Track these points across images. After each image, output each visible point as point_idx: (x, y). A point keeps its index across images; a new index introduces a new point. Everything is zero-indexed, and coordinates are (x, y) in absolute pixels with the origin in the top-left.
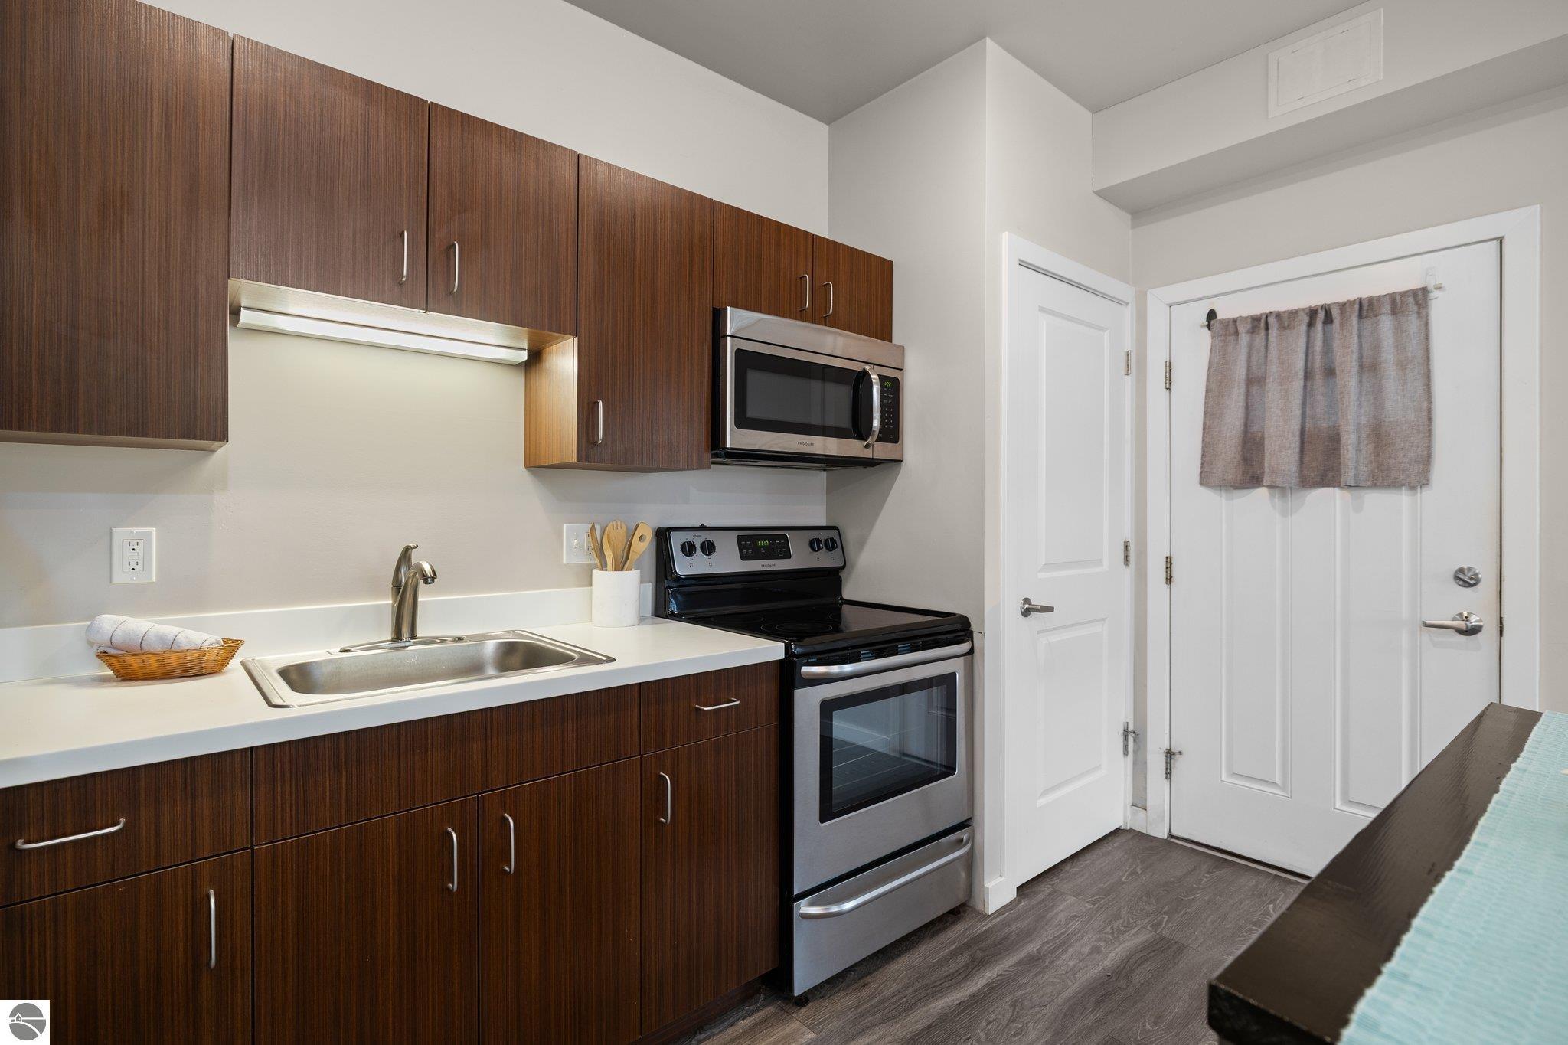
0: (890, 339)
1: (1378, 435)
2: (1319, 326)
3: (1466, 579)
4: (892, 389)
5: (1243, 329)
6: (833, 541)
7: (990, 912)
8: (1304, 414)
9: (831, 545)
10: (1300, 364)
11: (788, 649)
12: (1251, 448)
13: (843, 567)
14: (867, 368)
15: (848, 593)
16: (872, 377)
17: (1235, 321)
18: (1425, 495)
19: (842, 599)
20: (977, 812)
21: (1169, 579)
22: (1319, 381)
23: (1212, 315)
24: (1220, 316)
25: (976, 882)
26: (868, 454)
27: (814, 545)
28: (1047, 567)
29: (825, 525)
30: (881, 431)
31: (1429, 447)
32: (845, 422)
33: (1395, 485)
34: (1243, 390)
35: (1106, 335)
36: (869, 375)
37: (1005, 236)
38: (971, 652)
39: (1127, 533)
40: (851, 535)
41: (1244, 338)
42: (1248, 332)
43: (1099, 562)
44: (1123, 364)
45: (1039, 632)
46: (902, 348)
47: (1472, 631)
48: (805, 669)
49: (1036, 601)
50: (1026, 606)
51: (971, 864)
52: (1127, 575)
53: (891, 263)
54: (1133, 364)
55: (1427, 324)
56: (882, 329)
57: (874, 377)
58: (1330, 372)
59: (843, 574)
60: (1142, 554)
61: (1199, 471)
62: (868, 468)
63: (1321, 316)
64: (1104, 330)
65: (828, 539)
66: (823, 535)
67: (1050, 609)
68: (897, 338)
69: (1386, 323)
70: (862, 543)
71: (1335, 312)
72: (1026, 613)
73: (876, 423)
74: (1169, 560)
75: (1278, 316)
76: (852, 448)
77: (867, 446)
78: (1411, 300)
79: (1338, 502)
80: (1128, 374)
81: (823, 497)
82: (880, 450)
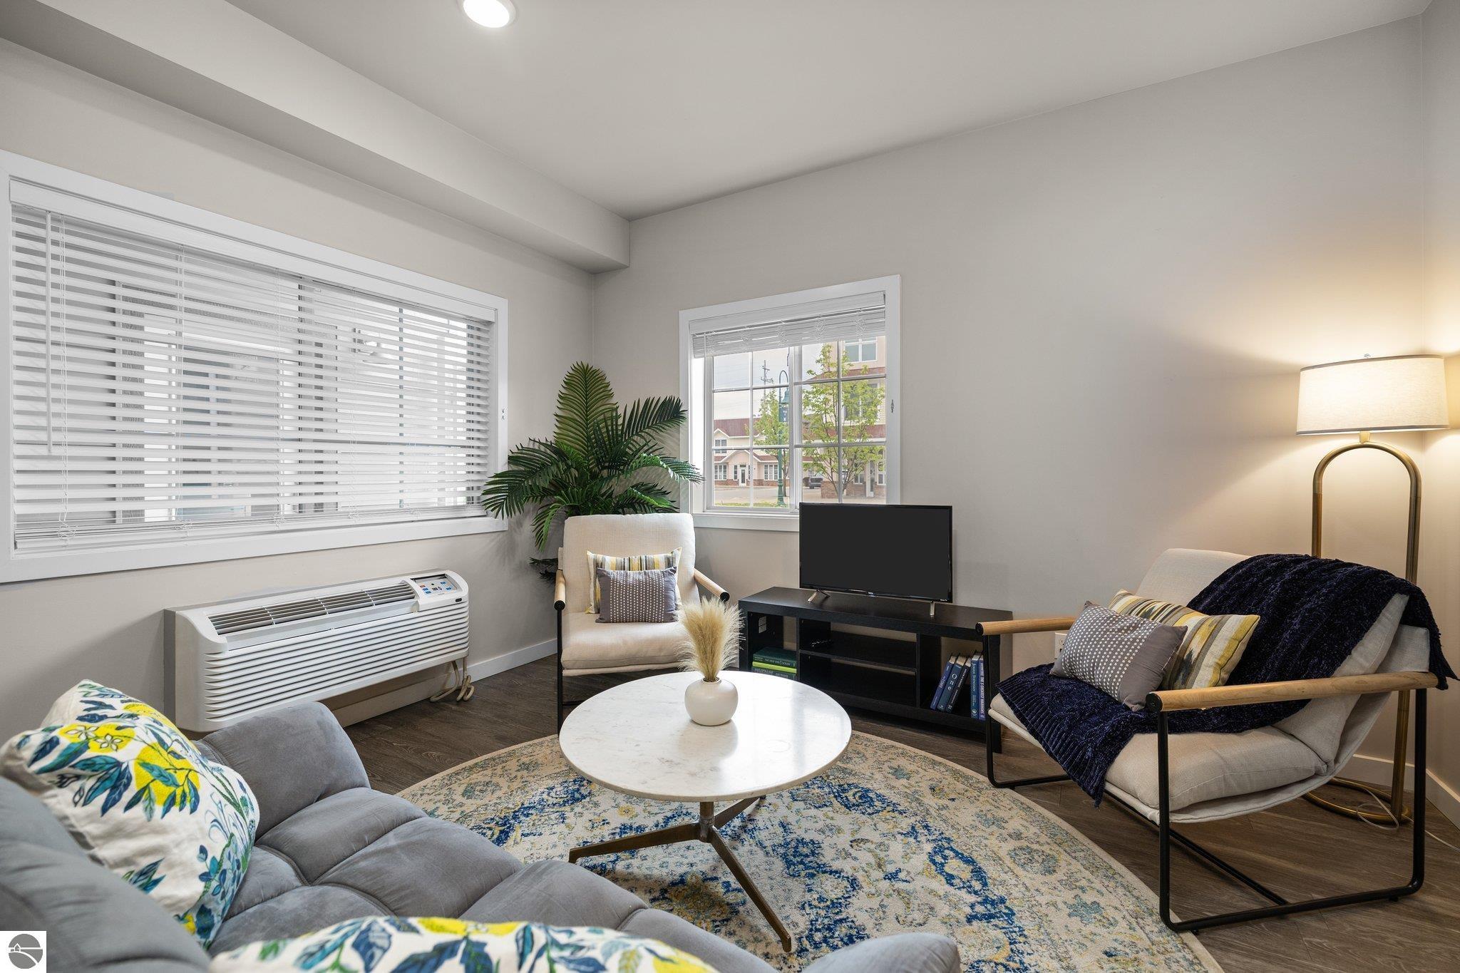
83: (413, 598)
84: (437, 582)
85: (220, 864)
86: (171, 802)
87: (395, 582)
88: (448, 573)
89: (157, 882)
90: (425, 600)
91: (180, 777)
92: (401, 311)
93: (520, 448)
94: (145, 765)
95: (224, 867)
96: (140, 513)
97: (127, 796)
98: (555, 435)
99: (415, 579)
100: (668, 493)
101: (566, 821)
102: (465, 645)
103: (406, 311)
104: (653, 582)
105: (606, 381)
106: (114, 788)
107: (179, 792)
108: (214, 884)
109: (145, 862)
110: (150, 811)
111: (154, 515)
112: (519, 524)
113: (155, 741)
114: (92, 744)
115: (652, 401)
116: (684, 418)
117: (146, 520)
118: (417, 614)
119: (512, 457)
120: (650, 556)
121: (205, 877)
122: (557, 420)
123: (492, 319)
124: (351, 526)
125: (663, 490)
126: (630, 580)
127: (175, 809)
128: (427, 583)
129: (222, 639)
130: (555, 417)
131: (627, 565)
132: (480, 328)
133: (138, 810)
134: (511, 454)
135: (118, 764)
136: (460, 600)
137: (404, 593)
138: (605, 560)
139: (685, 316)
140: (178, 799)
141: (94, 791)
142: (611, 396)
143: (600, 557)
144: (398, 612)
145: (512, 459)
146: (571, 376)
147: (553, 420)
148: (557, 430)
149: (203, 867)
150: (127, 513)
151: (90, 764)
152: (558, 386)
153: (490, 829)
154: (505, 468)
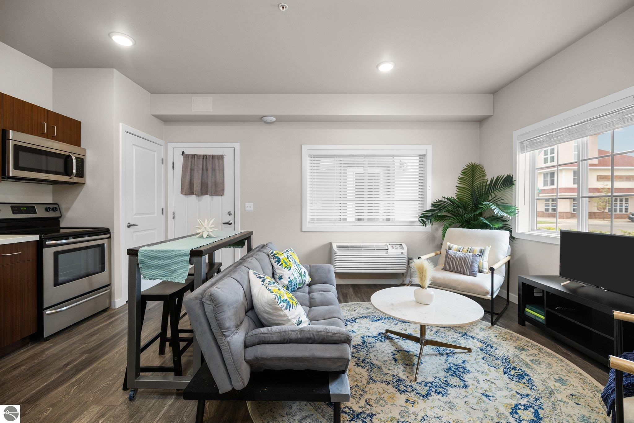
0: (80, 146)
1: (216, 185)
2: (205, 159)
3: (230, 214)
4: (81, 162)
5: (190, 157)
6: (56, 208)
7: (117, 308)
8: (202, 178)
9: (54, 210)
10: (201, 167)
11: (40, 237)
12: (191, 185)
13: (61, 217)
14: (71, 154)
15: (62, 225)
16: (72, 157)
17: (188, 155)
18: (223, 197)
19: (60, 227)
20: (112, 282)
21: (174, 218)
22: (205, 171)
23: (183, 152)
24: (185, 153)
25: (112, 301)
26: (71, 180)
27: (47, 210)
28: (136, 214)
29: (52, 203)
30: (76, 174)
31: (224, 187)
32: (62, 170)
33: (218, 195)
34: (190, 172)
35: (156, 153)
36: (71, 157)
37: (121, 124)
38: (110, 237)
39: (163, 206)
40: (63, 206)
41: (190, 160)
42: (191, 158)
43: (154, 213)
44: (161, 161)
45: (133, 232)
46: (85, 150)
47: (230, 224)
48: (47, 243)
49: (132, 223)
50: (129, 225)
51: (110, 296)
52: (163, 217)
53: (80, 123)
54: (163, 161)
55: (223, 162)
56: (77, 142)
57: (73, 157)
58: (207, 170)
59: (60, 220)
60: (167, 212)
61: (180, 190)
62: (71, 185)
63: (205, 157)
64: (155, 152)
65: (55, 207)
66: (52, 206)
67: (137, 225)
68: (83, 146)
69: (217, 161)
70: (68, 209)
71: (208, 157)
72: (129, 227)
73: (74, 171)
74: (174, 213)
75: (197, 155)
76: (65, 178)
77: (71, 178)
78: (220, 157)
79: (209, 198)
80: (163, 164)
81: (51, 194)
82: (76, 180)
83: (388, 249)
84: (398, 246)
85: (292, 281)
86: (286, 267)
87: (384, 244)
88: (402, 244)
89: (282, 279)
90: (391, 250)
91: (288, 264)
92: (393, 158)
93: (438, 200)
94: (283, 260)
95: (292, 282)
96: (346, 219)
97: (280, 264)
98: (456, 195)
99: (390, 244)
100: (508, 221)
101: (396, 325)
102: (405, 269)
103: (395, 158)
104: (466, 258)
105: (484, 169)
106: (279, 262)
107: (287, 266)
108: (290, 283)
109: (281, 275)
110: (282, 267)
111: (348, 220)
112: (437, 230)
113: (287, 257)
114: (277, 254)
115: (501, 177)
116: (514, 184)
117: (347, 221)
118: (388, 255)
119: (434, 204)
120: (473, 248)
121: (289, 282)
122: (457, 189)
123: (425, 153)
124: (375, 226)
125: (505, 219)
126: (457, 256)
127: (286, 269)
128: (394, 246)
129: (337, 251)
130: (457, 187)
131: (461, 250)
132: (423, 157)
133: (281, 266)
134: (433, 203)
135: (279, 258)
136: (403, 253)
137: (386, 248)
138: (453, 246)
139: (516, 134)
140: (287, 267)
141: (276, 261)
142: (485, 175)
143: (451, 245)
144: (382, 253)
145: (433, 205)
146: (466, 169)
147: (455, 189)
148: (457, 193)
149: (289, 280)
150: (343, 219)
151: (276, 257)
152: (458, 174)
153: (377, 317)
154: (430, 208)
